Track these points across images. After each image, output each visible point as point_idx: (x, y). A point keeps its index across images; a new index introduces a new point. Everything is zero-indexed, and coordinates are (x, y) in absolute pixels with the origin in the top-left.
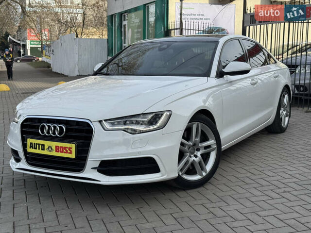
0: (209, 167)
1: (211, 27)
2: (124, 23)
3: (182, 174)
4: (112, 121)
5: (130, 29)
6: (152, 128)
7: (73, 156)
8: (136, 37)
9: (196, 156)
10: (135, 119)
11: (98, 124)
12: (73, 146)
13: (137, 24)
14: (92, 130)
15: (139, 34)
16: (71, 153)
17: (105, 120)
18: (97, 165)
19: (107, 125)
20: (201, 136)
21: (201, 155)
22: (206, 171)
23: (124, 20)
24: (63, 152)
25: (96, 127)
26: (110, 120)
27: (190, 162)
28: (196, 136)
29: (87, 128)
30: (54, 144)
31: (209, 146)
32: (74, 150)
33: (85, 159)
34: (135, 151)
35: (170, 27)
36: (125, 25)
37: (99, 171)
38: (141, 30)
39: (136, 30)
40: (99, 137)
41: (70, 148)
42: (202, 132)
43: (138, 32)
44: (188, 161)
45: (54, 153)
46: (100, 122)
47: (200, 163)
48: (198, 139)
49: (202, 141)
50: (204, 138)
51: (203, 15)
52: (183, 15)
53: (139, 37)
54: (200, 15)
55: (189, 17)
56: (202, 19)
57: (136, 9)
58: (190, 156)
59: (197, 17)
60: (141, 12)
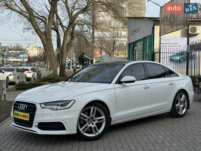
0: (100, 131)
1: (182, 51)
2: (135, 48)
3: (84, 133)
4: (46, 104)
5: (137, 52)
6: (63, 108)
7: (28, 119)
8: (140, 57)
9: (93, 124)
10: (56, 103)
13: (140, 49)
14: (36, 107)
17: (43, 103)
18: (37, 124)
19: (43, 105)
20: (96, 113)
21: (96, 123)
22: (98, 133)
23: (136, 46)
24: (25, 118)
25: (38, 106)
27: (88, 127)
28: (93, 114)
29: (34, 107)
30: (22, 114)
31: (102, 119)
32: (28, 117)
33: (33, 121)
35: (155, 52)
36: (135, 50)
37: (38, 128)
38: (142, 53)
39: (140, 53)
40: (39, 111)
41: (27, 116)
43: (141, 54)
44: (87, 126)
45: (22, 118)
46: (40, 104)
47: (95, 128)
48: (94, 115)
49: (96, 117)
50: (98, 115)
51: (177, 44)
52: (164, 44)
53: (141, 57)
54: (174, 44)
55: (167, 45)
56: (176, 46)
57: (140, 40)
58: (89, 124)
59: (172, 45)
60: (142, 42)
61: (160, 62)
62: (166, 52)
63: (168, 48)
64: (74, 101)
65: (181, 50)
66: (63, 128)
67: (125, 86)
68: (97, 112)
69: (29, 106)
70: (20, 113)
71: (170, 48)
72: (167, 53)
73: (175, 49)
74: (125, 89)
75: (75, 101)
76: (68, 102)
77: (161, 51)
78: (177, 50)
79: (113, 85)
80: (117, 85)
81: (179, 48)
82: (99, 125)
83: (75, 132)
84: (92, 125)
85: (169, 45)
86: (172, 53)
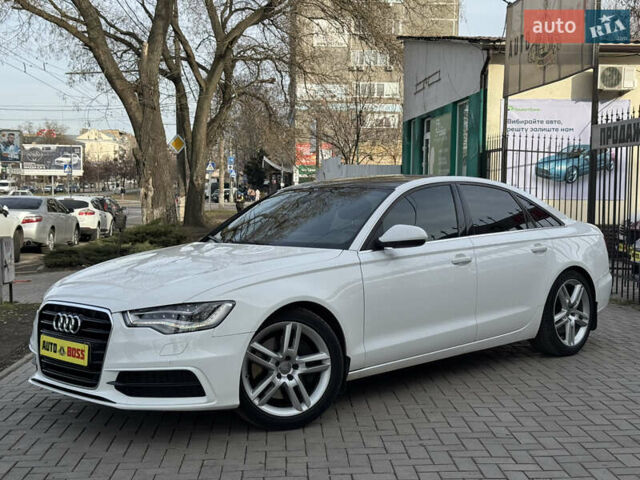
0: (315, 399)
2: (427, 136)
4: (141, 313)
5: (433, 149)
6: (196, 325)
7: (84, 362)
8: (440, 163)
9: (290, 378)
10: (175, 312)
11: (120, 317)
12: (85, 347)
13: (443, 139)
14: (110, 325)
15: (444, 158)
16: (83, 358)
17: (131, 311)
18: (114, 378)
19: (131, 318)
20: (301, 343)
21: (300, 375)
22: (308, 405)
23: (428, 131)
24: (74, 356)
25: (116, 321)
26: (137, 310)
27: (277, 385)
28: (291, 345)
29: (104, 321)
30: (66, 344)
31: (319, 362)
32: (86, 354)
33: (99, 368)
34: (164, 359)
35: (489, 147)
36: (427, 140)
37: (118, 388)
38: (447, 150)
39: (440, 151)
40: (119, 336)
41: (83, 351)
42: (304, 337)
43: (443, 155)
44: (271, 385)
45: (65, 358)
46: (124, 313)
47: (296, 388)
48: (294, 350)
49: (301, 353)
50: (308, 347)
51: (559, 122)
52: (517, 122)
53: (445, 163)
54: (552, 122)
55: (528, 126)
56: (557, 130)
57: (442, 111)
58: (279, 377)
59: (545, 126)
60: (448, 117)
61: (504, 180)
62: (523, 148)
63: (530, 134)
64: (231, 305)
65: (572, 143)
66: (197, 390)
67: (393, 258)
68: (304, 338)
69: (89, 320)
70: (60, 343)
71: (536, 134)
72: (526, 151)
73: (554, 137)
74: (391, 267)
75: (234, 306)
76: (211, 307)
77: (510, 147)
78: (559, 141)
79: (355, 254)
80: (369, 255)
81: (566, 135)
82: (311, 381)
83: (235, 401)
84: (287, 381)
85: (534, 126)
86: (544, 152)
